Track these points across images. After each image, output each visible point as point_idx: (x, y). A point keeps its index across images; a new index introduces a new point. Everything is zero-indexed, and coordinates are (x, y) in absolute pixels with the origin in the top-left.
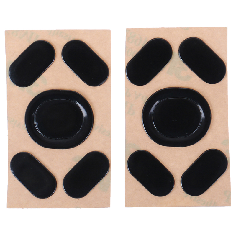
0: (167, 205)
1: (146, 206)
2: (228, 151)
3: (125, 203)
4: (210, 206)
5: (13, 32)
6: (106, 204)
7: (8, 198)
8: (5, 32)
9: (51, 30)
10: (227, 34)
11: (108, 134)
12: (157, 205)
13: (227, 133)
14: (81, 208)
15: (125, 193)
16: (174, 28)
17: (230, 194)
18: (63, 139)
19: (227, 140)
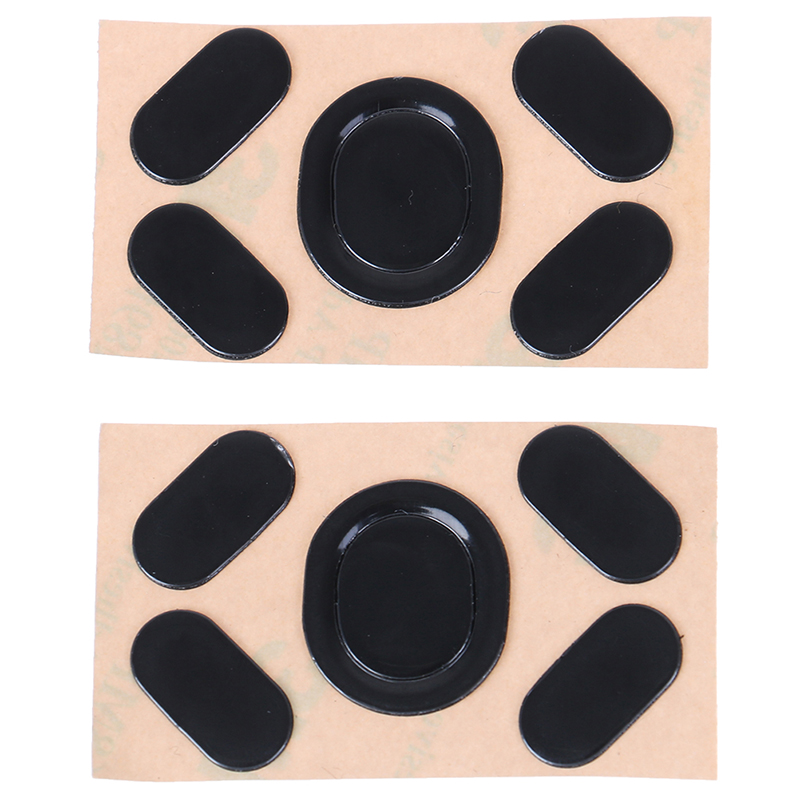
0: (704, 229)
1: (705, 297)
2: (521, 26)
3: (692, 367)
4: (707, 86)
5: (97, 752)
6: (703, 440)
7: (681, 776)
8: (100, 777)
9: (97, 622)
10: (123, 23)
11: (461, 432)
12: (704, 262)
13: (459, 29)
14: (716, 523)
15: (658, 367)
16: (97, 199)
17: (670, 20)
18: (474, 585)
19: (484, 28)
